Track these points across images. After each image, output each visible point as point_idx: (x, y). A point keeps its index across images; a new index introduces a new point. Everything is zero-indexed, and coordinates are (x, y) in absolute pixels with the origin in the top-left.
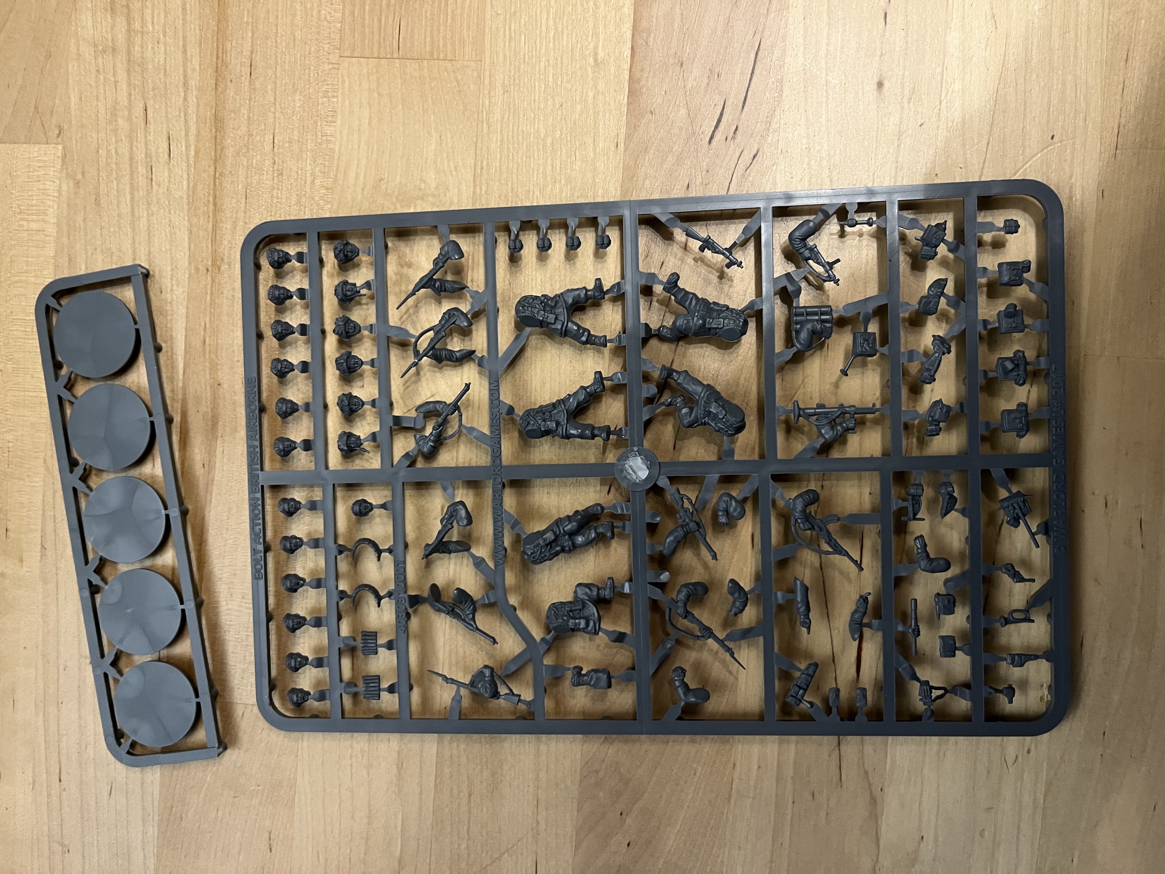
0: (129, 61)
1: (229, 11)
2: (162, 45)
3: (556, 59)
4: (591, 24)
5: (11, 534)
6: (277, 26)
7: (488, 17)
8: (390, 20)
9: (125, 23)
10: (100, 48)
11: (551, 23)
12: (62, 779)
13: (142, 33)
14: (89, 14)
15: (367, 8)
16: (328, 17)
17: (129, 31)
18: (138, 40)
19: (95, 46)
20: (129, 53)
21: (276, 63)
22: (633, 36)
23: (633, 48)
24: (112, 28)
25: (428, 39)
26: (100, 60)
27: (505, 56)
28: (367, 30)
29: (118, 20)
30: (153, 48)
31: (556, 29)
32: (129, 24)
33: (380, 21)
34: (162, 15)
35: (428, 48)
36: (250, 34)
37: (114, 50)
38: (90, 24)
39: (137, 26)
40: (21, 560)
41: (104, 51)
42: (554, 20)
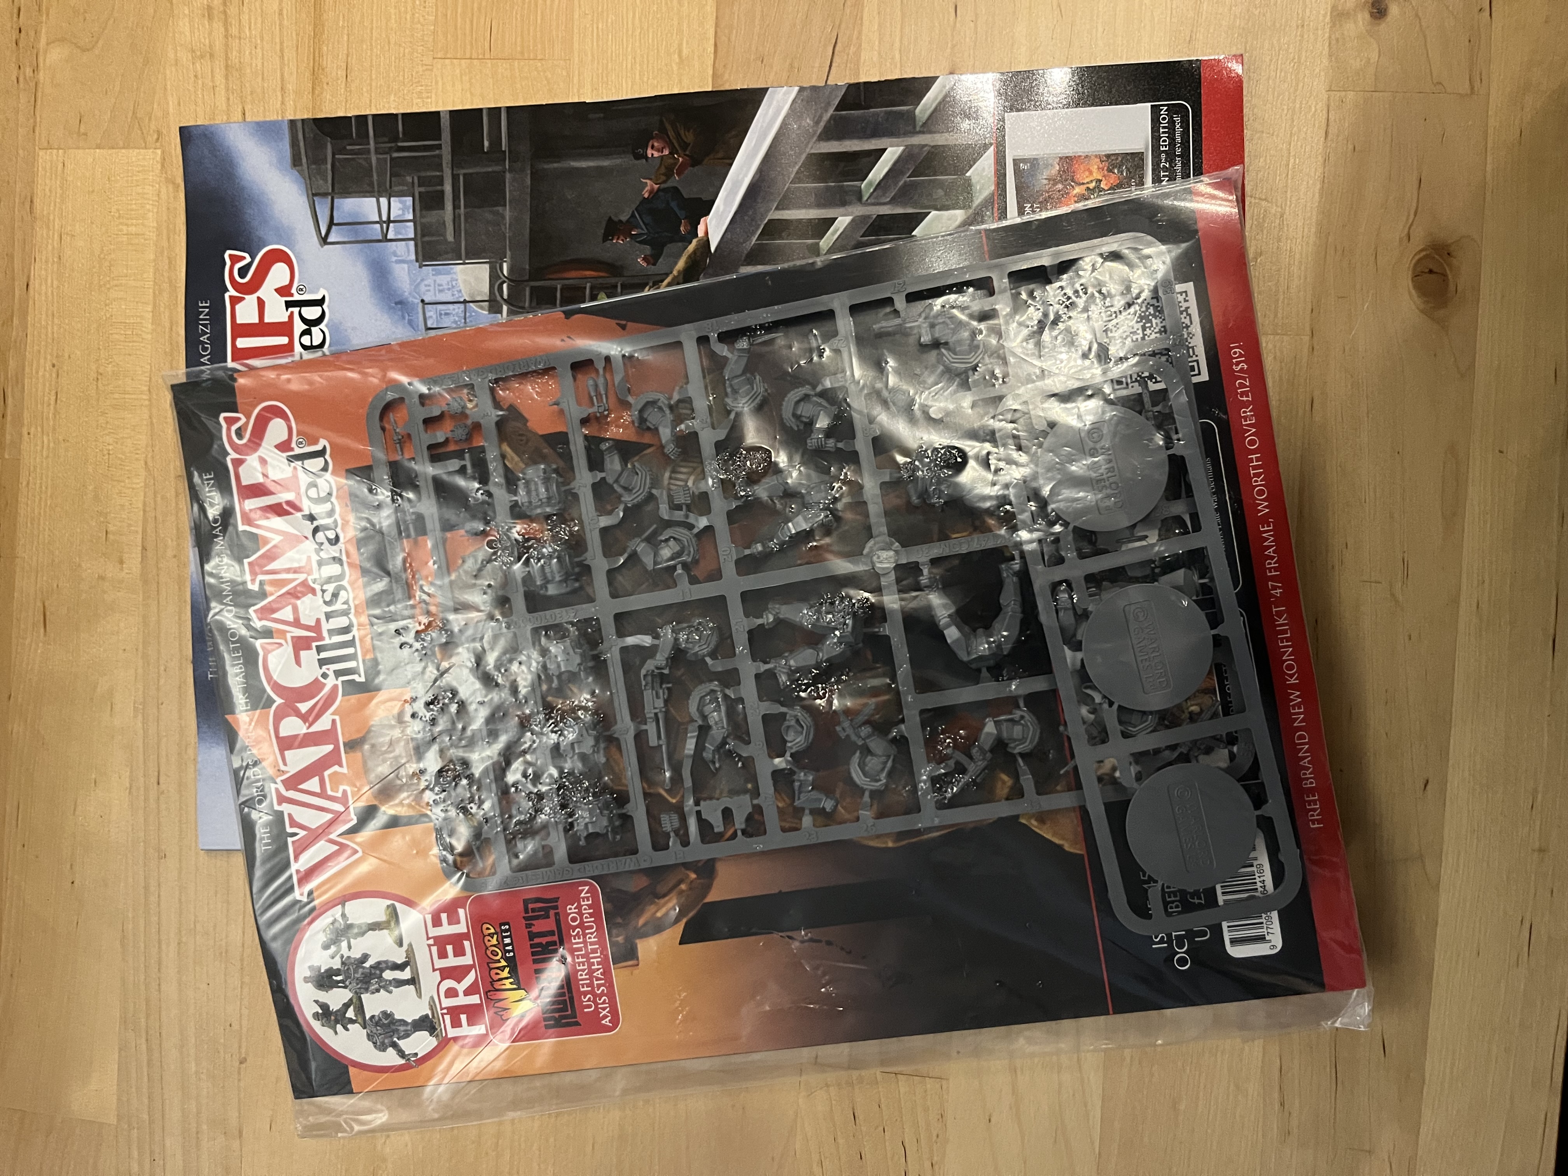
0: (227, 67)
1: (325, 16)
2: (259, 50)
3: (642, 56)
4: (675, 23)
5: (111, 537)
6: (372, 29)
7: (576, 16)
8: (482, 20)
9: (222, 29)
10: (198, 53)
11: (637, 21)
12: (161, 782)
13: (240, 38)
14: (187, 20)
15: (459, 10)
16: (421, 19)
17: (226, 37)
18: (235, 44)
19: (193, 51)
20: (227, 58)
21: (371, 66)
22: (716, 32)
23: (716, 45)
24: (210, 34)
25: (519, 39)
26: (198, 66)
27: (593, 56)
28: (459, 32)
29: (215, 25)
30: (251, 53)
31: (642, 28)
32: (226, 30)
33: (472, 22)
34: (259, 19)
35: (519, 49)
36: (345, 38)
37: (212, 56)
38: (187, 29)
39: (234, 31)
40: (121, 562)
41: (202, 57)
42: (640, 19)
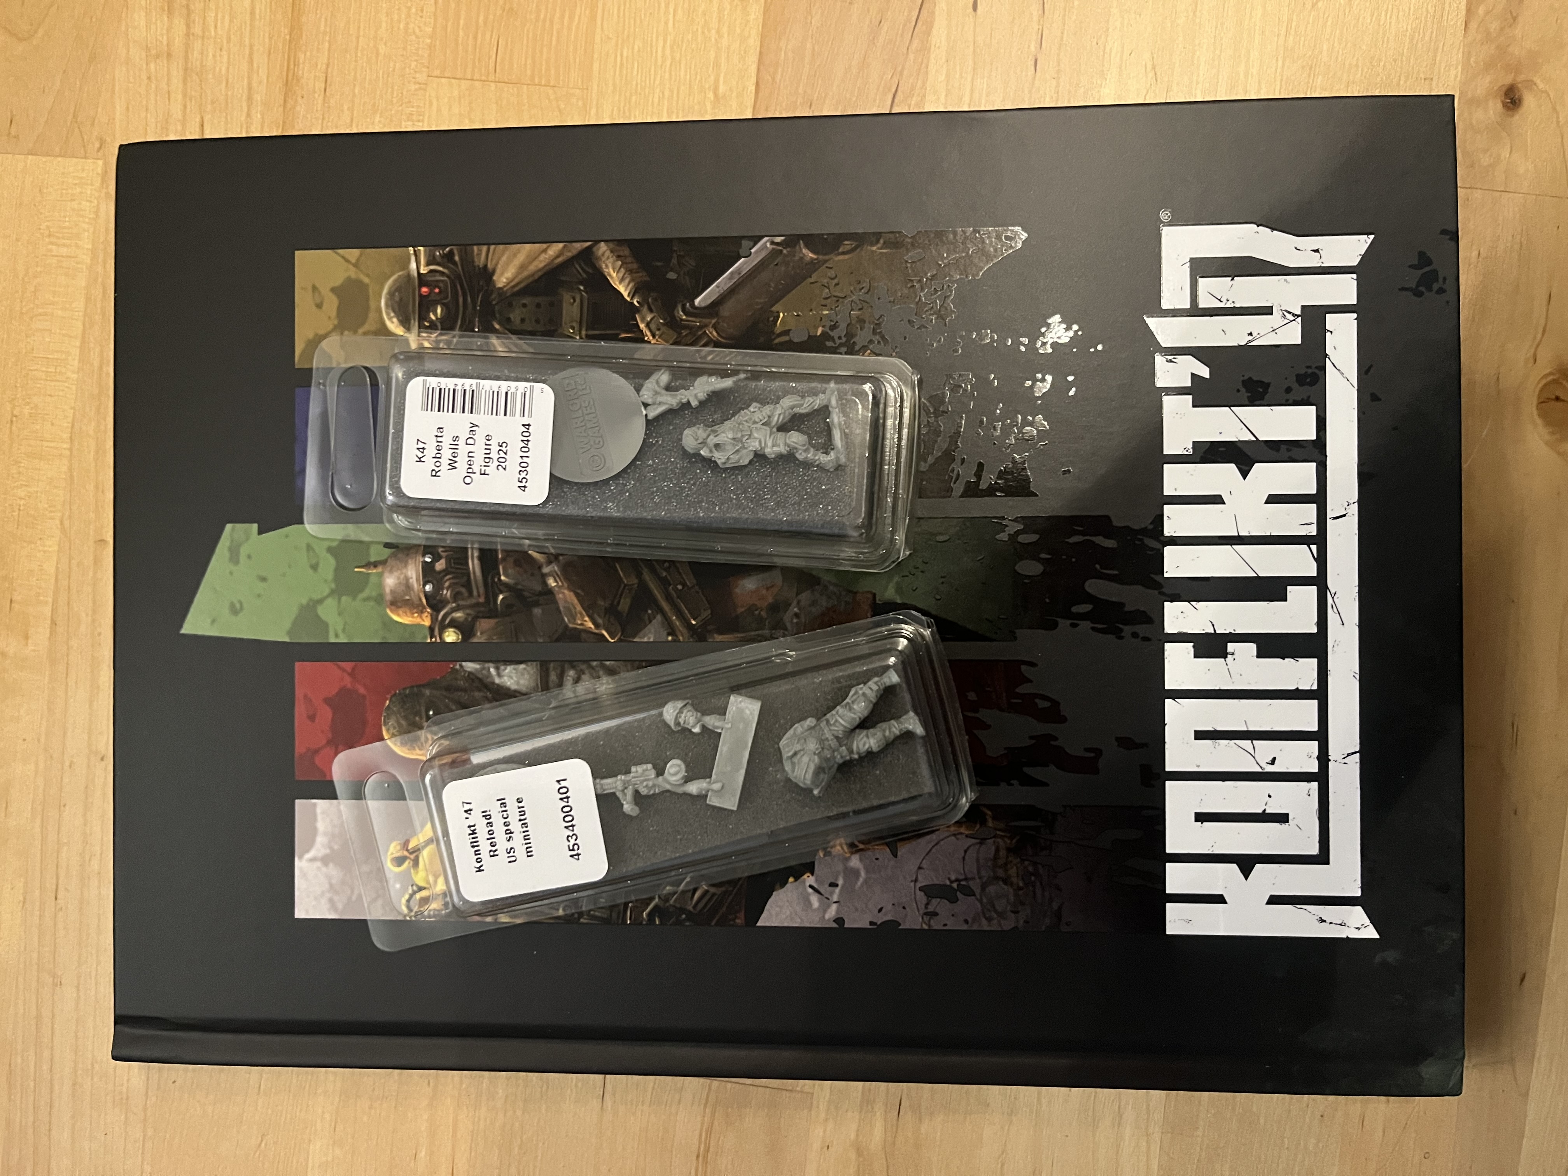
0: (186, 70)
1: (304, 19)
2: (224, 53)
3: (671, 91)
4: (712, 54)
5: (16, 606)
6: (358, 38)
7: (598, 39)
8: (488, 36)
9: (183, 27)
10: (154, 52)
11: (668, 52)
12: (59, 897)
13: (203, 38)
14: (143, 14)
15: (462, 22)
16: (417, 30)
17: (187, 35)
18: (197, 45)
19: (148, 49)
20: (186, 58)
21: (355, 79)
22: (758, 69)
23: (757, 84)
24: (168, 30)
25: (529, 61)
26: (152, 66)
27: (614, 85)
28: (460, 48)
29: (176, 21)
30: (214, 56)
31: (673, 59)
32: (188, 26)
33: (475, 38)
34: (227, 18)
35: (529, 72)
36: (327, 45)
37: (169, 55)
38: (143, 23)
39: (197, 30)
40: (27, 638)
41: (157, 56)
42: (672, 48)
